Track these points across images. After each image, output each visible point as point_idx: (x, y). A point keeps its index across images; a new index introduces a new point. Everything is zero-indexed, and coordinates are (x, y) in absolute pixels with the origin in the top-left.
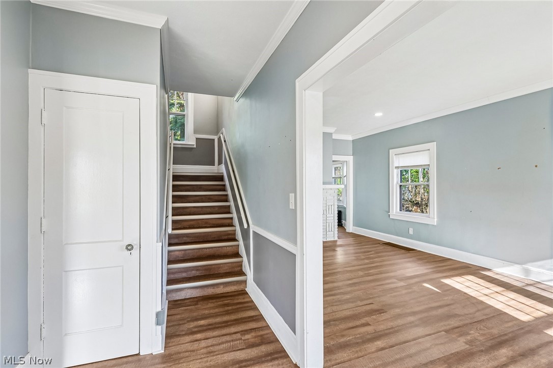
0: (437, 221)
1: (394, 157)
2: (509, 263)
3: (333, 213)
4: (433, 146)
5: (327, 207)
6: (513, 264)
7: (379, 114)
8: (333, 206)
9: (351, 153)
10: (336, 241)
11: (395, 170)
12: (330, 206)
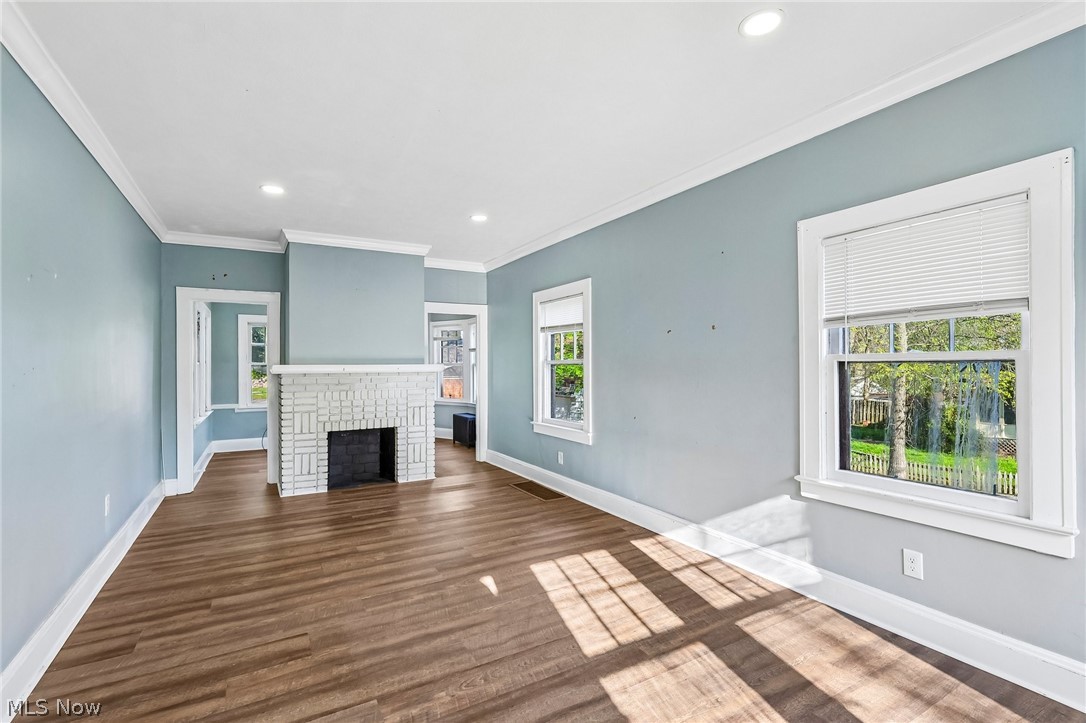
0: (594, 437)
1: (540, 307)
2: (680, 520)
3: (423, 423)
4: (586, 285)
5: (410, 411)
6: (686, 522)
7: (479, 218)
8: (423, 409)
9: (485, 299)
10: (429, 482)
11: (541, 336)
12: (417, 410)
